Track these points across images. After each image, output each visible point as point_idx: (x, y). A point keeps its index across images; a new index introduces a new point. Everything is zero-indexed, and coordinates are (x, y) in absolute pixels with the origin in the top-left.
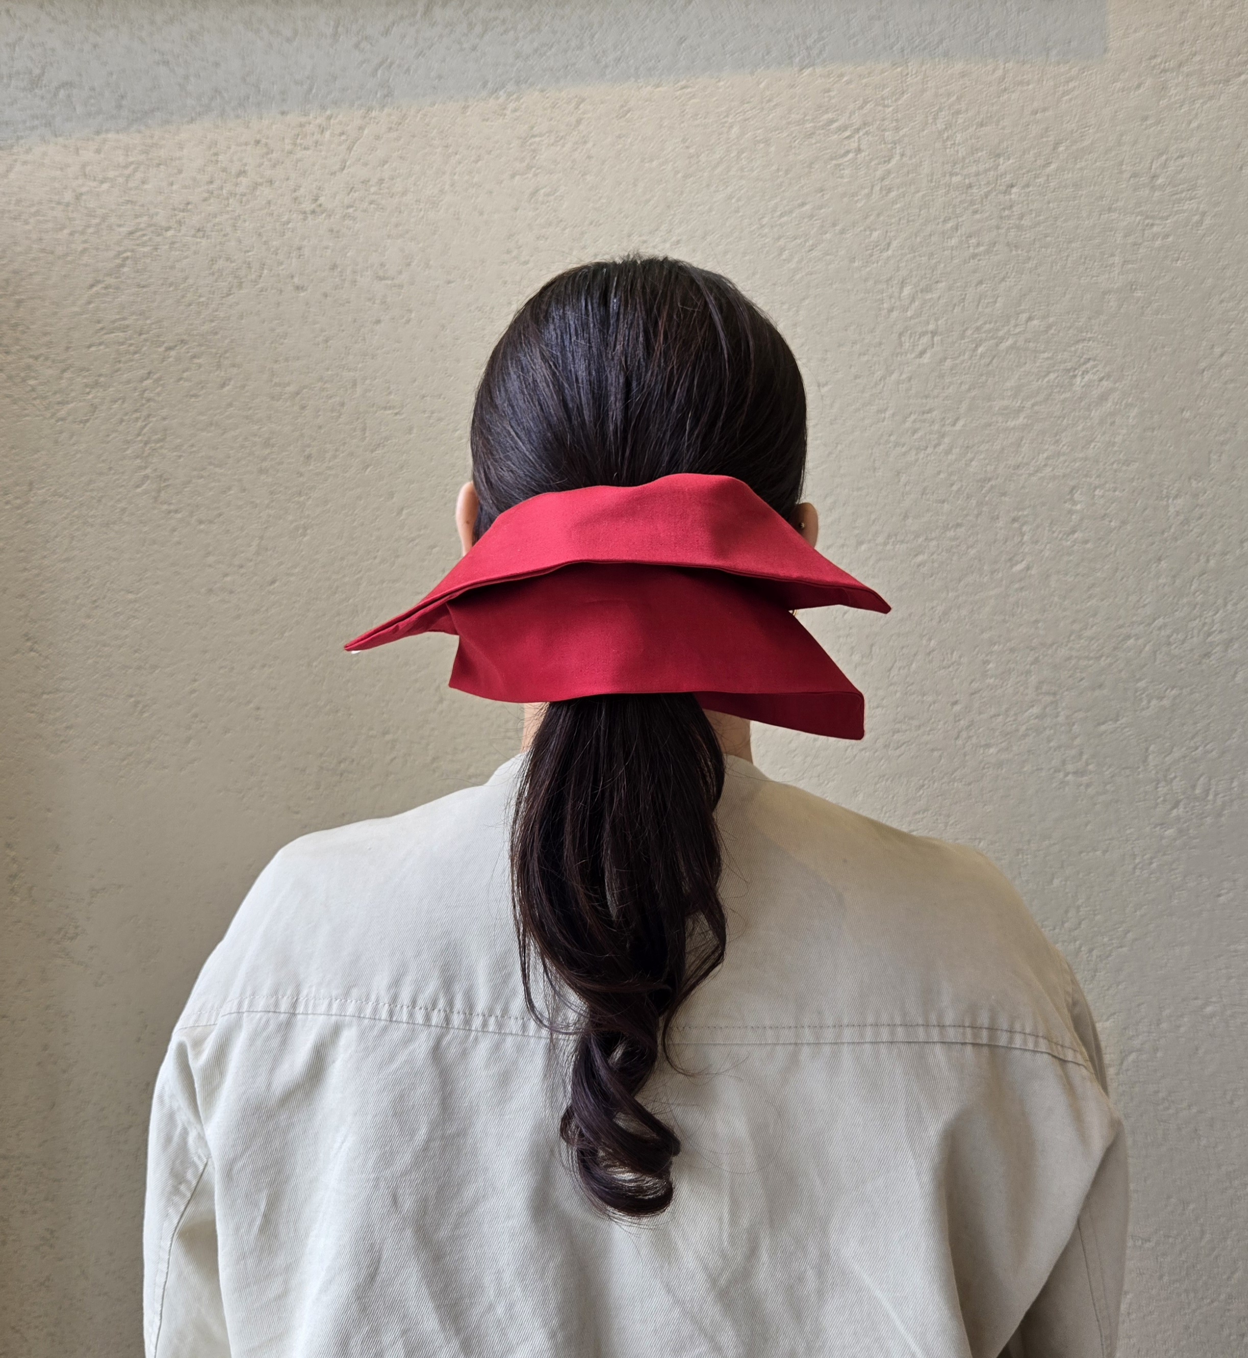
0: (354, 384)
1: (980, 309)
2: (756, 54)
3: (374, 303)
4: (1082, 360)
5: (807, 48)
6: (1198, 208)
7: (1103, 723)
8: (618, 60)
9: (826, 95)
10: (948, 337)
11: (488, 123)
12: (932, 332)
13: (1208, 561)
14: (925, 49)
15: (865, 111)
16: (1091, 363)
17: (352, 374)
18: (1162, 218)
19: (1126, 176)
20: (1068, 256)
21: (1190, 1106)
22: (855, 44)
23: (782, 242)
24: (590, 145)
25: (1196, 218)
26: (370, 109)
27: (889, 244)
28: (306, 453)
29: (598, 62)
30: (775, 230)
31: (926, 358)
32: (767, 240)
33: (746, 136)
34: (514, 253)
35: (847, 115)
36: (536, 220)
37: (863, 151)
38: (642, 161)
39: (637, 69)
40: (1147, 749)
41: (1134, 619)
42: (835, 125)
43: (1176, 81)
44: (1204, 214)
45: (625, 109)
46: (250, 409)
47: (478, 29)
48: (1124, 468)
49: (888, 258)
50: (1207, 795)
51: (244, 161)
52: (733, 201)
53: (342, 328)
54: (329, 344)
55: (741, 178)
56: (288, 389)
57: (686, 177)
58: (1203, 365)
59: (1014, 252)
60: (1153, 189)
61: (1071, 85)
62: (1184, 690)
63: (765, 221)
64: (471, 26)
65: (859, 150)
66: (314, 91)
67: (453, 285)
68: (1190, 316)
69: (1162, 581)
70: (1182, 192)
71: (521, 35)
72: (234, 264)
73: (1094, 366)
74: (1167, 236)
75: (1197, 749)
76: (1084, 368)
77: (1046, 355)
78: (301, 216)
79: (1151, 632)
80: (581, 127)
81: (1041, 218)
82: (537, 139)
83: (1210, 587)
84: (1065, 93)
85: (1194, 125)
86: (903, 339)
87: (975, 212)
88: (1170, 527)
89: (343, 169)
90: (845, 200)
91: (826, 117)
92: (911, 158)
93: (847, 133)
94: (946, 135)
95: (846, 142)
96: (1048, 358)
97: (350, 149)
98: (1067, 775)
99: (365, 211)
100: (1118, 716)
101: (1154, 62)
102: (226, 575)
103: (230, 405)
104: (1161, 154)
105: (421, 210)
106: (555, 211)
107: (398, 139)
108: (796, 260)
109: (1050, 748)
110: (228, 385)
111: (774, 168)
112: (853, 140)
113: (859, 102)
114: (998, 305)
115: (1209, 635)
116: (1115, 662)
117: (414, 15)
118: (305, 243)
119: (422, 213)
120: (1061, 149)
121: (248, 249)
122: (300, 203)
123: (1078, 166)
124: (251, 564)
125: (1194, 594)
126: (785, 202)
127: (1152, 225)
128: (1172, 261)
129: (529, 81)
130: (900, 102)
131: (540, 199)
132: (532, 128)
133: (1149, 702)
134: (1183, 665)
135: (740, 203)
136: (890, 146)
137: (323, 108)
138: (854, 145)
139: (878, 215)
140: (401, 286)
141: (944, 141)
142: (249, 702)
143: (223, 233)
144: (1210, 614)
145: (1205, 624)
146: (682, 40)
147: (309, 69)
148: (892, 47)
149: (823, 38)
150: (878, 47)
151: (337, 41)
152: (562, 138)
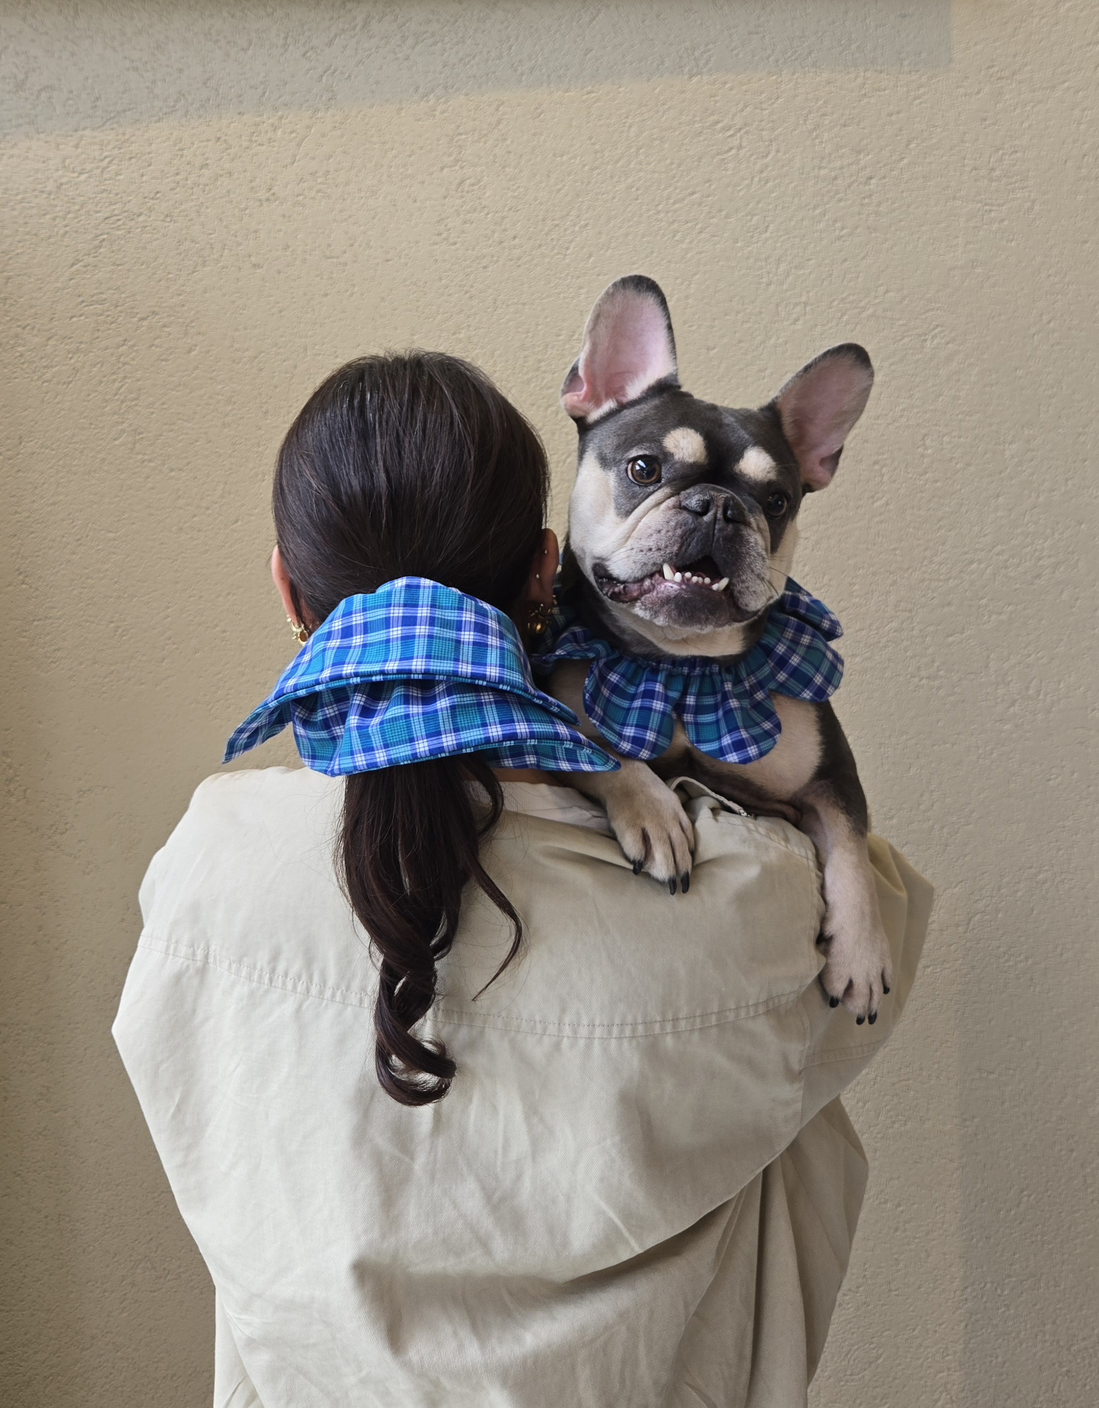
0: (306, 350)
1: (845, 283)
2: (651, 63)
3: (322, 278)
4: (932, 327)
5: (695, 59)
6: (1030, 196)
7: (951, 636)
8: (532, 69)
9: (712, 99)
10: (818, 307)
11: (420, 123)
12: (804, 303)
13: (1038, 496)
14: (796, 59)
15: (744, 114)
16: (939, 329)
17: (303, 340)
18: (999, 205)
19: (967, 169)
20: (919, 238)
21: (1027, 958)
22: (737, 55)
23: (675, 226)
24: (509, 142)
25: (1028, 204)
26: (317, 110)
27: (767, 227)
28: (264, 409)
29: (515, 71)
30: (670, 214)
31: (799, 326)
32: (663, 224)
33: (644, 135)
34: (444, 236)
35: (730, 116)
36: (462, 207)
37: (744, 147)
38: (555, 155)
39: (549, 76)
40: (988, 657)
41: (977, 546)
42: (720, 125)
43: (1010, 87)
44: (1033, 202)
45: (539, 111)
46: (214, 371)
47: (410, 41)
48: (968, 418)
49: (767, 239)
50: (1039, 695)
51: (206, 156)
52: (634, 189)
53: (294, 300)
54: (282, 314)
55: (640, 170)
56: (246, 354)
57: (592, 169)
58: (1033, 330)
59: (873, 235)
60: (991, 180)
61: (922, 90)
62: (1019, 607)
63: (660, 207)
64: (404, 38)
65: (740, 147)
66: (267, 94)
67: (391, 263)
68: (1022, 289)
69: (999, 514)
70: (1016, 182)
71: (448, 46)
72: (197, 245)
73: (941, 332)
74: (1002, 221)
75: (1030, 655)
76: (933, 333)
77: (901, 322)
78: (258, 203)
79: (992, 557)
80: (501, 127)
81: (896, 205)
82: (463, 137)
83: (1040, 519)
84: (915, 99)
85: (1026, 125)
86: (780, 309)
87: (840, 200)
88: (1007, 468)
89: (293, 163)
90: (730, 189)
91: (712, 118)
92: (785, 153)
93: (731, 132)
94: (814, 134)
95: (729, 140)
96: (903, 325)
97: (299, 145)
98: (921, 679)
99: (313, 198)
100: (963, 629)
101: (991, 70)
102: (195, 516)
103: (197, 368)
104: (998, 150)
105: (362, 198)
106: (479, 198)
107: (342, 136)
108: (687, 241)
109: (907, 657)
110: (194, 350)
111: (668, 162)
112: (735, 138)
113: (740, 106)
114: (860, 279)
115: (1040, 559)
116: (961, 583)
117: (354, 28)
118: (261, 226)
119: (363, 200)
120: (912, 146)
121: (211, 232)
122: (256, 192)
123: (928, 160)
124: (217, 505)
125: (1027, 525)
126: (678, 191)
127: (991, 211)
128: (1007, 241)
129: (455, 87)
130: (775, 106)
131: (466, 189)
132: (458, 127)
133: (990, 616)
134: (1018, 586)
135: (639, 192)
136: (767, 143)
137: (276, 109)
138: (737, 143)
139: (758, 202)
140: (345, 264)
141: (814, 140)
142: (216, 626)
143: (188, 218)
144: (1041, 542)
145: (1036, 550)
146: (588, 51)
147: (262, 75)
148: (768, 58)
149: (709, 50)
150: (756, 58)
151: (286, 50)
152: (485, 135)
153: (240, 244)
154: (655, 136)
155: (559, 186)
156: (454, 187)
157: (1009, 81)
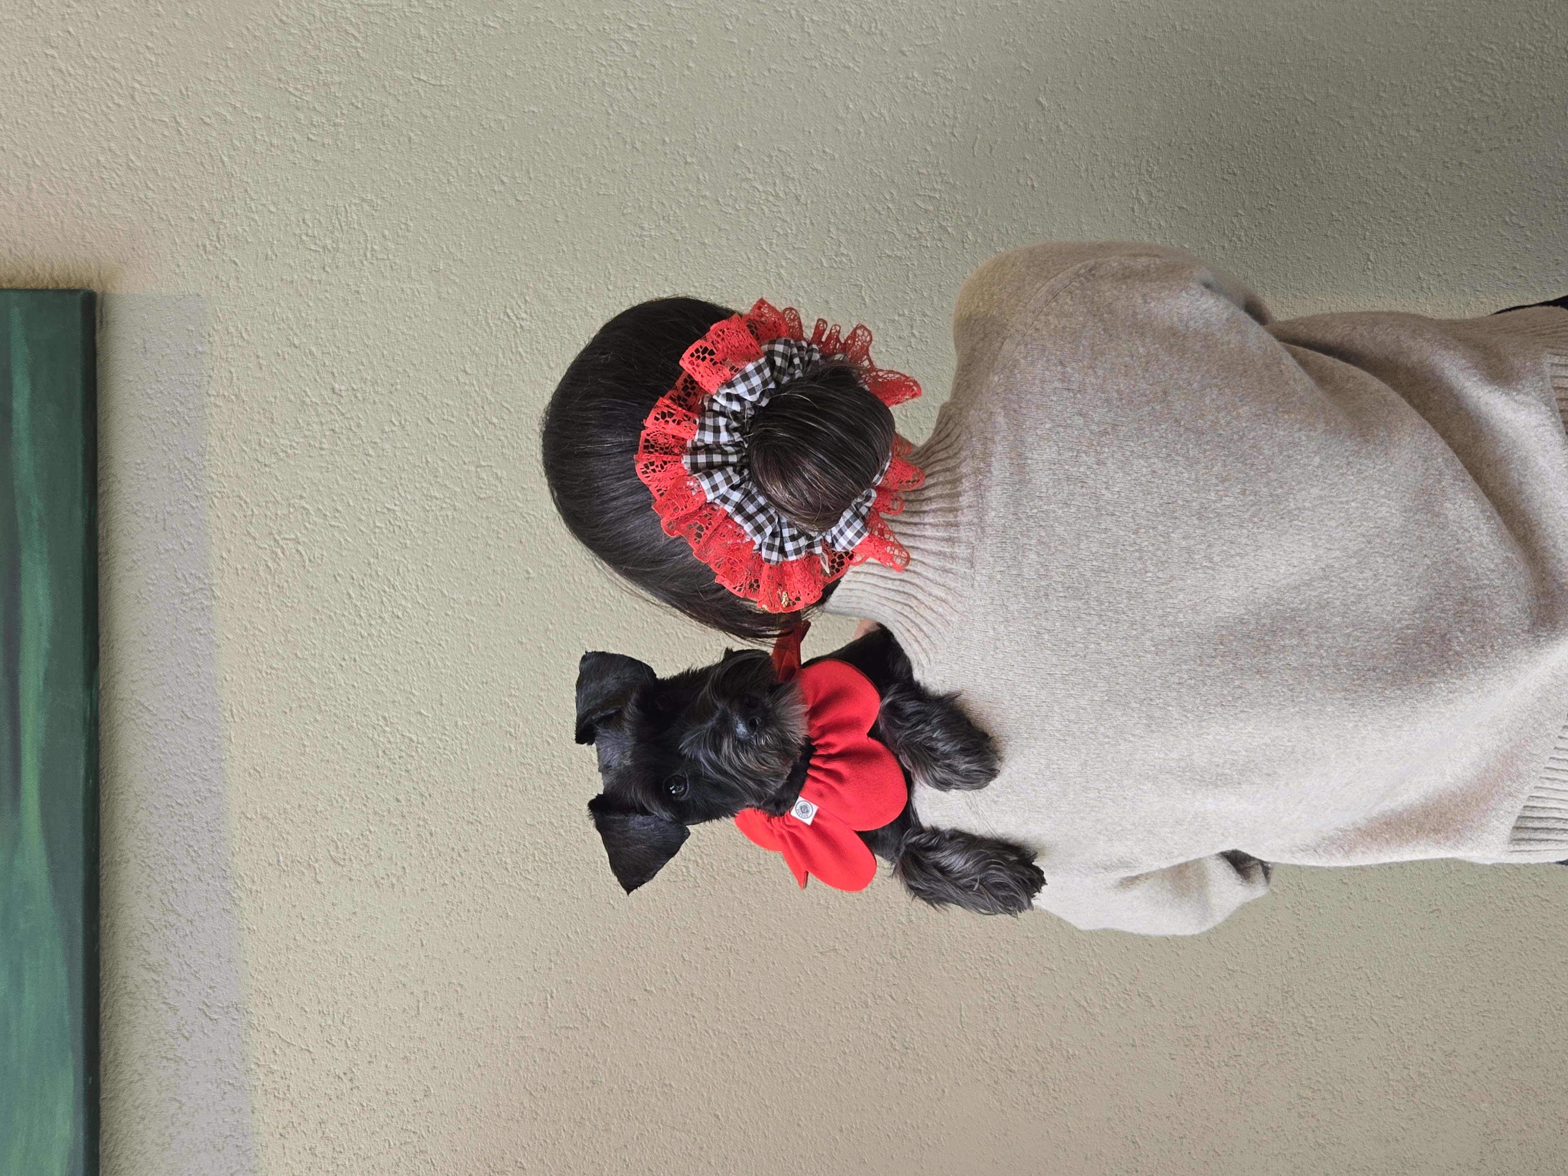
0: (522, 1038)
4: (506, 319)
5: (194, 592)
6: (355, 204)
8: (204, 780)
9: (239, 572)
10: (481, 452)
12: (477, 467)
14: (195, 476)
15: (257, 536)
18: (366, 241)
19: (324, 276)
22: (189, 543)
25: (366, 206)
26: (250, 1024)
31: (504, 474)
35: (260, 551)
52: (343, 663)
55: (322, 656)
57: (320, 712)
58: (512, 202)
60: (337, 250)
61: (232, 329)
62: (832, 221)
63: (365, 634)
65: (297, 541)
66: (231, 1081)
69: (724, 243)
71: (177, 876)
76: (513, 319)
84: (242, 338)
86: (482, 496)
88: (671, 234)
89: (309, 1051)
91: (261, 573)
92: (304, 489)
96: (503, 353)
97: (289, 1045)
99: (350, 1029)
107: (279, 996)
115: (777, 195)
118: (381, 1088)
123: (313, 323)
125: (737, 210)
127: (373, 250)
128: (408, 231)
134: (808, 222)
136: (292, 510)
137: (248, 1071)
140: (426, 993)
147: (209, 1086)
148: (193, 508)
149: (184, 575)
150: (193, 522)
151: (182, 1059)
152: (280, 833)
153: (402, 1112)
154: (283, 639)
155: (339, 748)
156: (339, 869)
157: (221, 226)
